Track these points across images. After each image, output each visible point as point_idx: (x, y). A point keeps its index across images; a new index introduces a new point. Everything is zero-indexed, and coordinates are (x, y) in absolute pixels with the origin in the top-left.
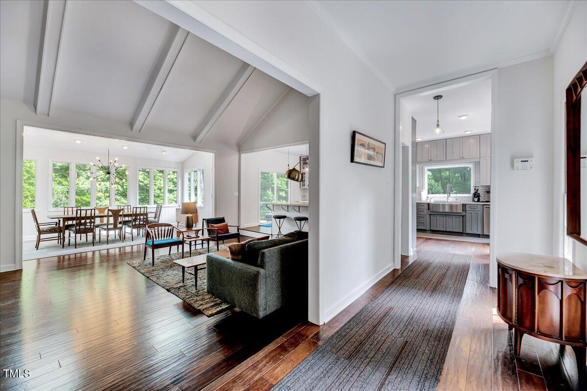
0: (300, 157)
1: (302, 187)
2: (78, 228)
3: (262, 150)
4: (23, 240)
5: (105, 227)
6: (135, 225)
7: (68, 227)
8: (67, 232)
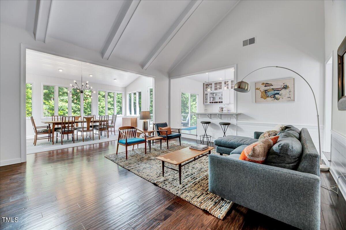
0: (204, 84)
1: (205, 104)
2: (63, 130)
3: (184, 77)
4: (27, 138)
5: (82, 130)
6: (101, 128)
7: (56, 130)
8: (55, 133)
